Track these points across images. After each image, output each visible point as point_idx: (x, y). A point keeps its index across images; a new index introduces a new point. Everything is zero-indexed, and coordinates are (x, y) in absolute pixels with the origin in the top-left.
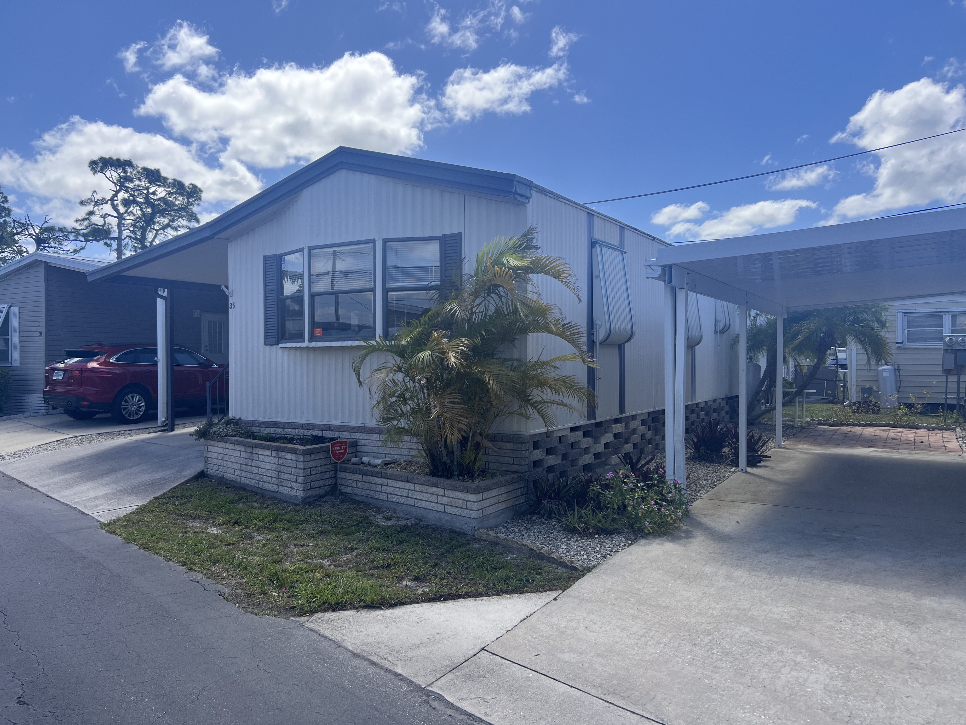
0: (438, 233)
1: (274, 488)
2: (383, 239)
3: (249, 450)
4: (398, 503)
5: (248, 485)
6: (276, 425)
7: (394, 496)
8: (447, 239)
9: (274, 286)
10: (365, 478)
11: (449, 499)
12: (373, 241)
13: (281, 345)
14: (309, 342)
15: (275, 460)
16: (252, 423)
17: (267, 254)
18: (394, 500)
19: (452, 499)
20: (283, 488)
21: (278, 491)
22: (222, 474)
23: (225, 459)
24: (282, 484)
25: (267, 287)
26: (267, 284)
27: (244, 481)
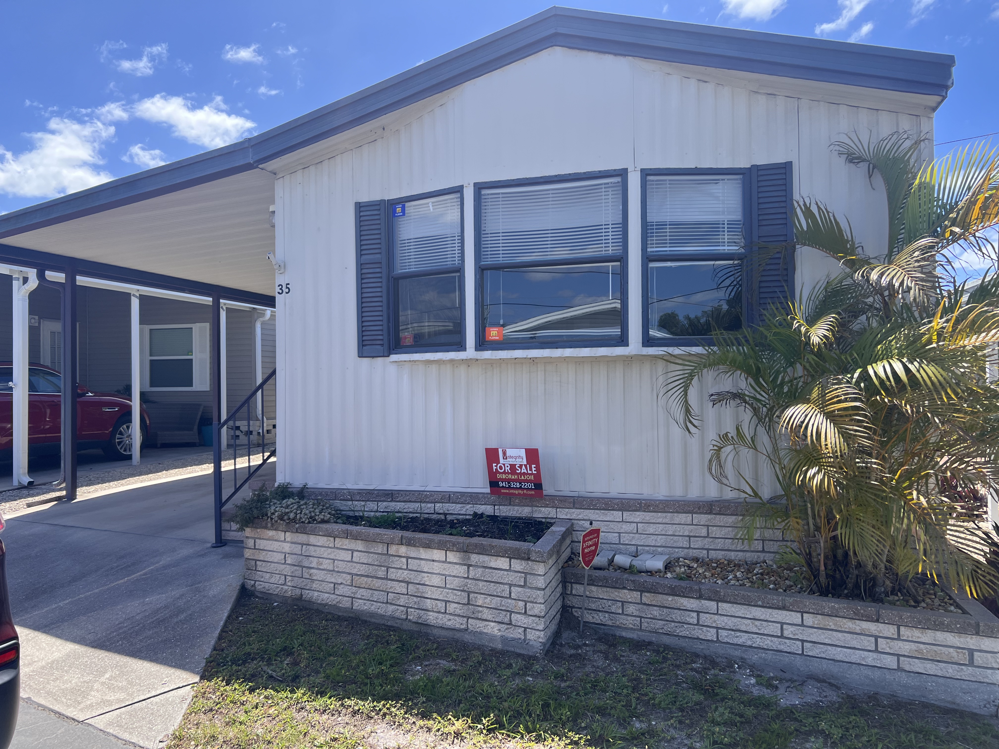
0: (744, 163)
1: (457, 623)
2: (642, 170)
3: (380, 548)
4: (751, 647)
5: (373, 615)
6: (391, 495)
7: (738, 634)
8: (761, 173)
9: (378, 256)
10: (647, 598)
11: (913, 646)
12: (623, 174)
13: (394, 357)
14: (477, 349)
15: (461, 570)
16: (335, 494)
17: (364, 198)
18: (740, 641)
19: (922, 646)
20: (481, 624)
21: (466, 630)
22: (298, 592)
23: (306, 564)
24: (480, 615)
25: (364, 257)
26: (363, 252)
27: (359, 605)
